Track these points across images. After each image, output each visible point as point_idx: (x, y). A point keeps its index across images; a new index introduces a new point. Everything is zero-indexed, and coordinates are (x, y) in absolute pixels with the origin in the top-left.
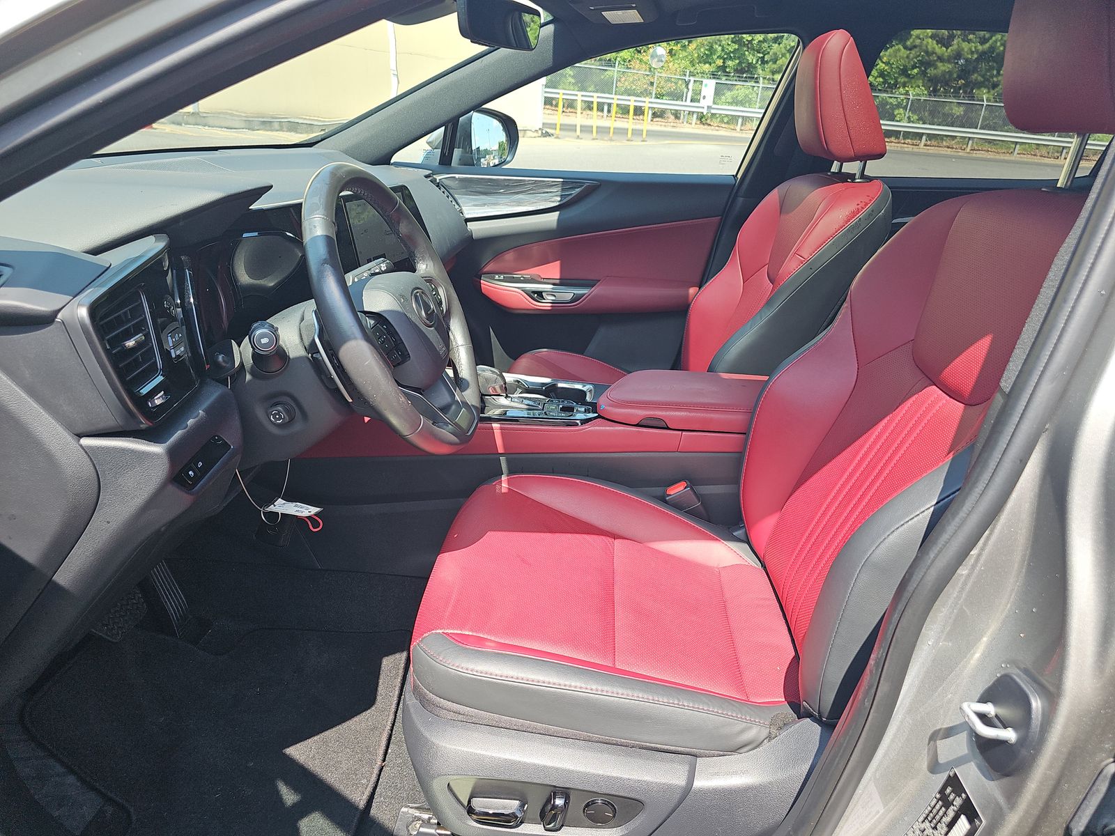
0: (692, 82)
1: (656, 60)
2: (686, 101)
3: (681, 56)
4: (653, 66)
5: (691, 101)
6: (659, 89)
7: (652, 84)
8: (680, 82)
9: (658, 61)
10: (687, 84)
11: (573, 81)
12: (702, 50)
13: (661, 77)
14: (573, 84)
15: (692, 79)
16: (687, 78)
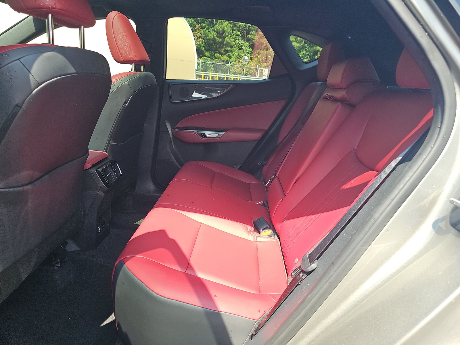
0: (259, 69)
1: (245, 61)
2: (257, 77)
3: (255, 60)
4: (244, 64)
5: (259, 77)
6: (247, 72)
7: (244, 70)
8: (255, 70)
9: (246, 62)
10: (257, 70)
11: (213, 69)
12: (264, 58)
13: (247, 67)
14: (213, 70)
15: (259, 68)
16: (257, 68)
